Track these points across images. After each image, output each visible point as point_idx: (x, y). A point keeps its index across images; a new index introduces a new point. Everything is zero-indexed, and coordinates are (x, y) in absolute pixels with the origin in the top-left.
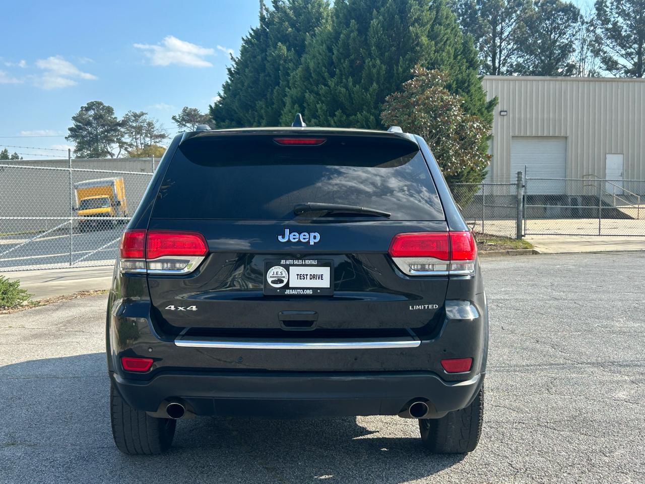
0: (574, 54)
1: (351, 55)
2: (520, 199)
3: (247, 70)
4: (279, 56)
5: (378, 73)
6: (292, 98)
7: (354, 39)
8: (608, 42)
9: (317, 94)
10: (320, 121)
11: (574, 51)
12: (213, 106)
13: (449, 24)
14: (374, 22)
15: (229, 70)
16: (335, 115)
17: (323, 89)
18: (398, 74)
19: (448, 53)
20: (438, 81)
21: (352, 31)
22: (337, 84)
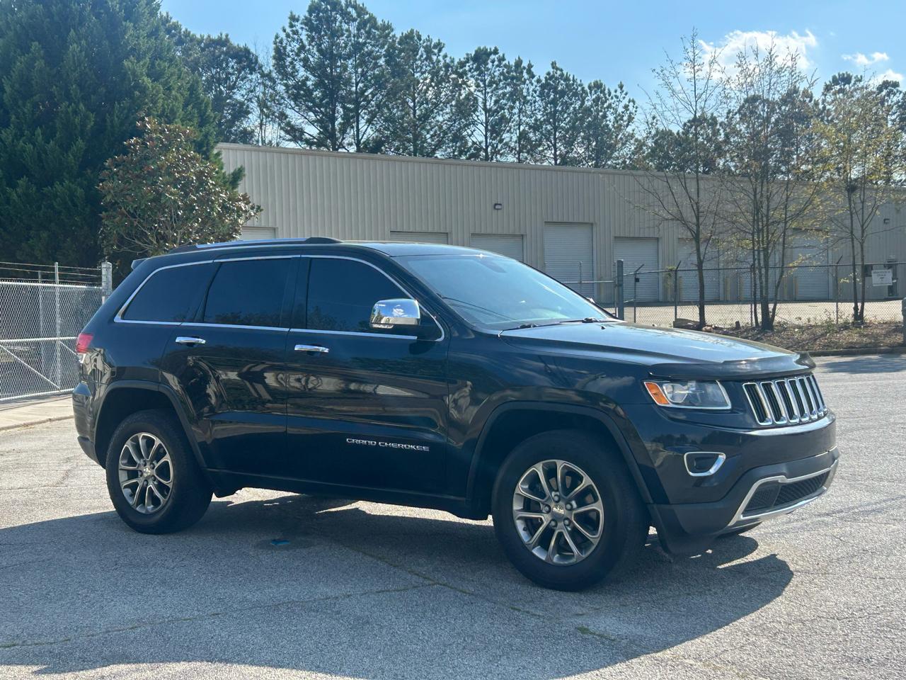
0: (250, 116)
1: (35, 95)
5: (84, 125)
7: (40, 71)
8: (293, 103)
11: (249, 113)
14: (74, 47)
16: (17, 185)
21: (36, 59)
22: (16, 138)
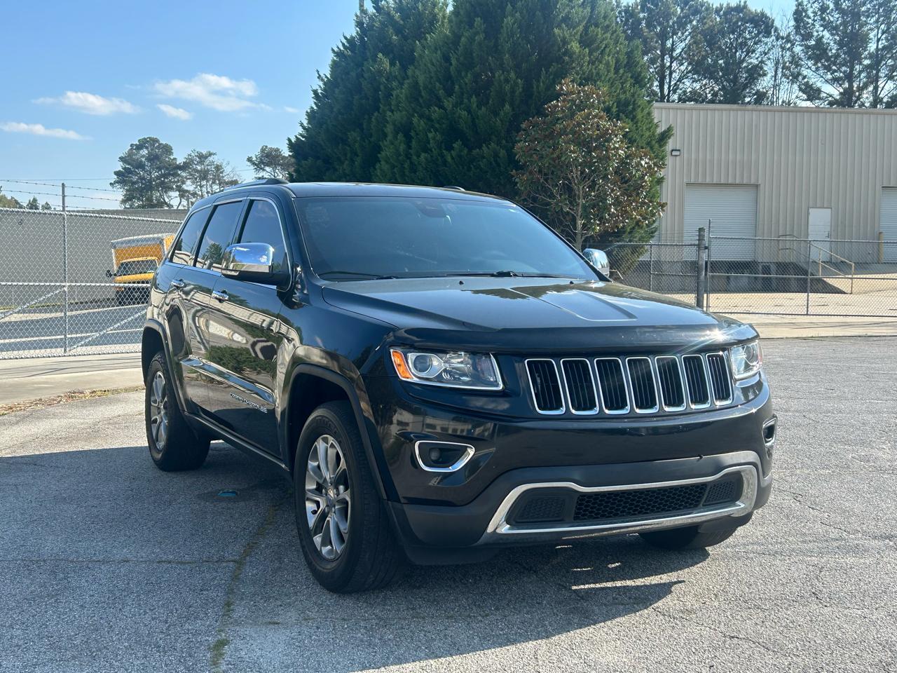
0: (765, 78)
1: (476, 67)
2: (702, 265)
3: (337, 91)
4: (380, 72)
5: (513, 92)
6: (394, 124)
7: (480, 44)
8: (810, 63)
9: (429, 119)
10: (432, 156)
11: (765, 75)
12: (293, 140)
13: (608, 26)
14: (509, 20)
15: (315, 92)
16: (453, 148)
17: (436, 112)
18: (539, 93)
19: (608, 64)
20: (594, 101)
21: (477, 33)
22: (455, 105)
